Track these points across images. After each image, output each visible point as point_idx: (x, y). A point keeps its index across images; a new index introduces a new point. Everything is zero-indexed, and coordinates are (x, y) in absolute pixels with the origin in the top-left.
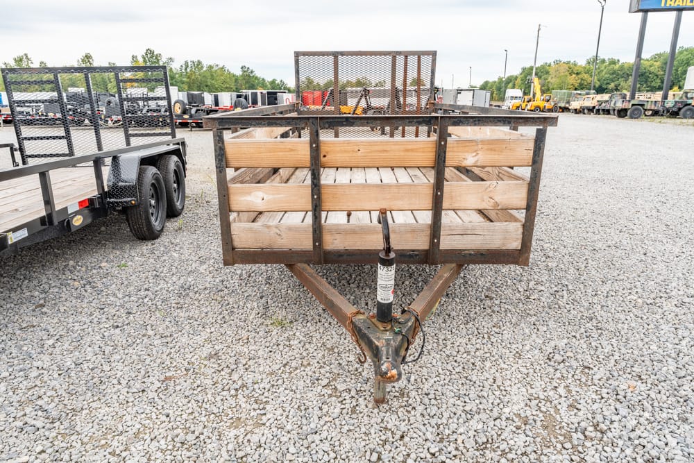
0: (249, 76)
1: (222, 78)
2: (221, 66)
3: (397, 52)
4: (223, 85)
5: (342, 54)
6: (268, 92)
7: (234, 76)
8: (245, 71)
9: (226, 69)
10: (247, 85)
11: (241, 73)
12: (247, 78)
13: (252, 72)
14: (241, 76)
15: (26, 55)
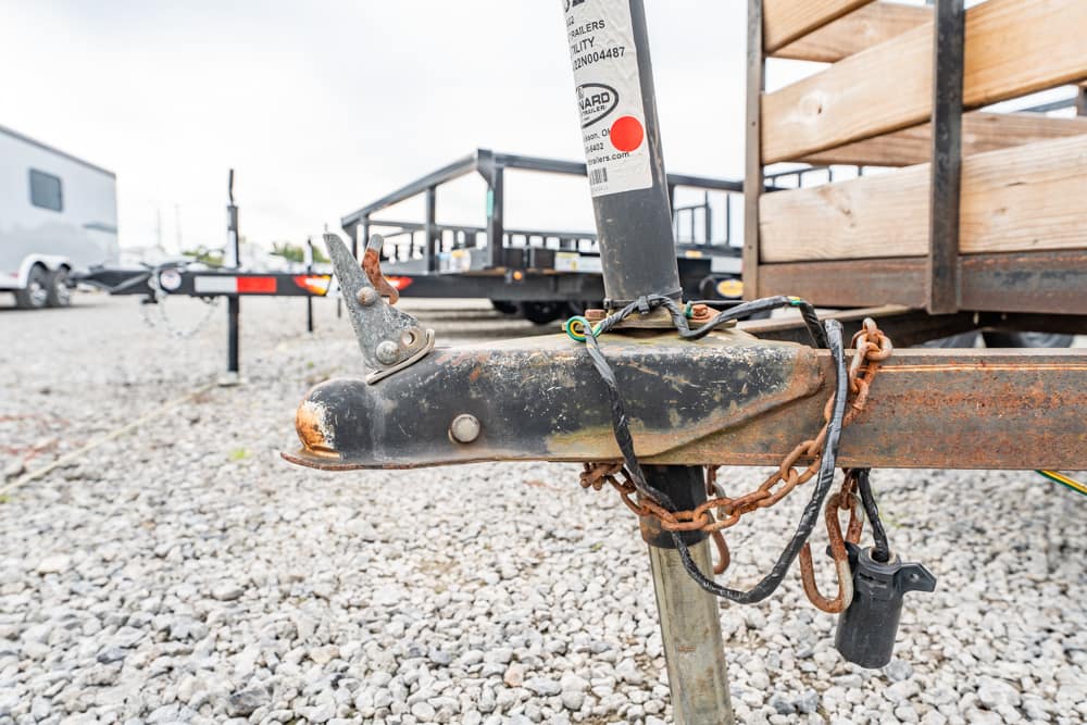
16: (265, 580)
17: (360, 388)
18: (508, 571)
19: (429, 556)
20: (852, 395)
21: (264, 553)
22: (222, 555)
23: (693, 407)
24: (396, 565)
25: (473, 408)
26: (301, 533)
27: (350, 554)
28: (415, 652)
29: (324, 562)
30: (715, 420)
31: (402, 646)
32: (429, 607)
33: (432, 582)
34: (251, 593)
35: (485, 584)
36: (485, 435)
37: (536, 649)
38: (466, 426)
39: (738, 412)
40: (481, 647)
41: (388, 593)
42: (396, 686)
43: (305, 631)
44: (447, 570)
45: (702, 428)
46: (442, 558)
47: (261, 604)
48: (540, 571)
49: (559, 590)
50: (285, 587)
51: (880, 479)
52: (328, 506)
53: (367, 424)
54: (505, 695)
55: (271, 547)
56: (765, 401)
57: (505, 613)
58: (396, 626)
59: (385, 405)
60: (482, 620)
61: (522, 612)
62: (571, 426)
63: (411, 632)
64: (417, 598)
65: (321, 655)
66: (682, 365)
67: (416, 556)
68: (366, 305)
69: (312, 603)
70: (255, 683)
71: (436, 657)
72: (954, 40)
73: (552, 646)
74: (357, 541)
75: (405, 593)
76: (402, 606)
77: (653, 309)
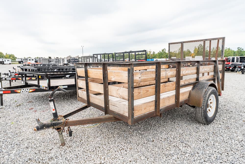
0: (241, 51)
1: (228, 52)
2: (228, 48)
3: (205, 39)
4: (228, 55)
5: (184, 42)
6: (240, 57)
7: (233, 51)
8: (239, 49)
9: (230, 49)
10: (239, 55)
11: (237, 50)
12: (240, 52)
13: (243, 49)
14: (237, 51)
15: (165, 49)
16: (25, 138)
17: (38, 126)
18: (50, 133)
19: (42, 133)
20: (65, 124)
21: (23, 136)
22: (18, 137)
23: (58, 125)
24: (38, 135)
25: (45, 126)
26: (26, 133)
27: (33, 135)
28: (41, 142)
29: (30, 136)
30: (59, 125)
31: (40, 141)
32: (42, 138)
33: (42, 136)
34: (23, 140)
35: (48, 135)
36: (46, 128)
37: (52, 140)
38: (45, 127)
39: (60, 125)
40: (47, 140)
41: (38, 138)
42: (40, 144)
43: (31, 142)
44: (44, 134)
45: (58, 126)
46: (43, 133)
47: (25, 140)
48: (54, 133)
49: (55, 135)
50: (27, 139)
51: (70, 127)
52: (28, 129)
53: (39, 128)
54: (49, 143)
55: (23, 135)
56: (61, 124)
57: (50, 137)
58: (39, 140)
59: (40, 127)
60: (48, 138)
61: (51, 137)
62: (51, 126)
63: (41, 140)
64: (41, 137)
65: (33, 143)
66: (57, 123)
67: (40, 133)
68: (38, 122)
69: (30, 140)
70: (27, 146)
71: (43, 142)
72: (87, 85)
73: (54, 139)
74: (33, 133)
75: (40, 137)
76: (40, 138)
77: (56, 119)
